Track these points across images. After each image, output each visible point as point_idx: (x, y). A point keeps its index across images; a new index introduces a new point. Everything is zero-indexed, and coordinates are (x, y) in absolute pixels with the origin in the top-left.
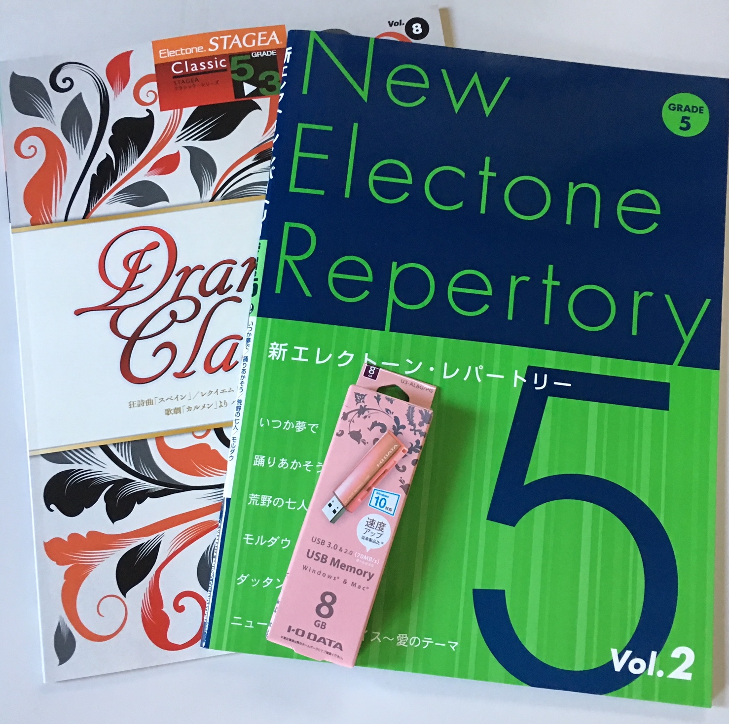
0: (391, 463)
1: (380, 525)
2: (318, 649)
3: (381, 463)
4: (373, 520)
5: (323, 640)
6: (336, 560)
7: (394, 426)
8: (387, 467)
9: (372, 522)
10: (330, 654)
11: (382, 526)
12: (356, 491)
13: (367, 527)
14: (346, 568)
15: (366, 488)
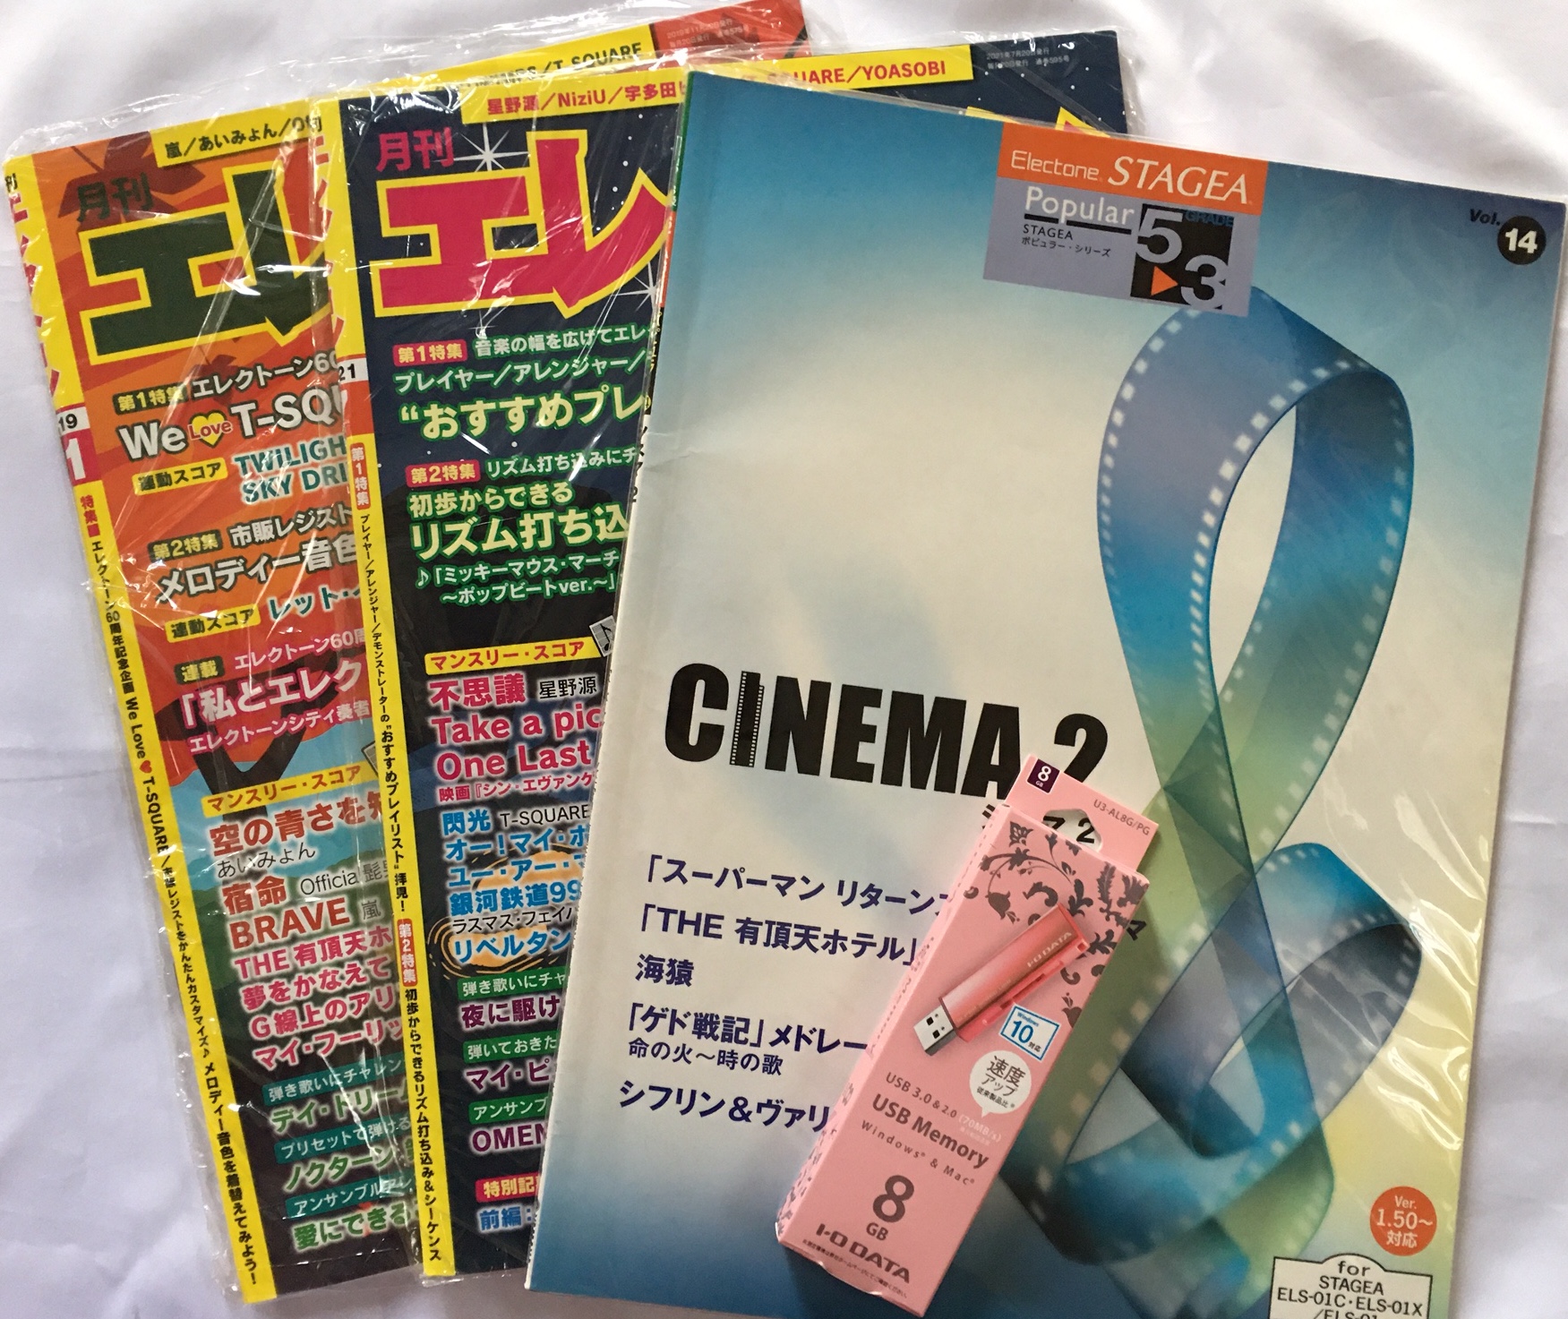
0: (1054, 964)
1: (1015, 1073)
2: (865, 1272)
3: (1035, 960)
4: (1003, 1062)
5: (877, 1258)
6: (924, 1123)
7: (1072, 897)
8: (1047, 969)
9: (1002, 1065)
10: (886, 1284)
11: (1017, 1074)
12: (981, 1004)
13: (990, 1073)
14: (939, 1140)
15: (1000, 1001)
